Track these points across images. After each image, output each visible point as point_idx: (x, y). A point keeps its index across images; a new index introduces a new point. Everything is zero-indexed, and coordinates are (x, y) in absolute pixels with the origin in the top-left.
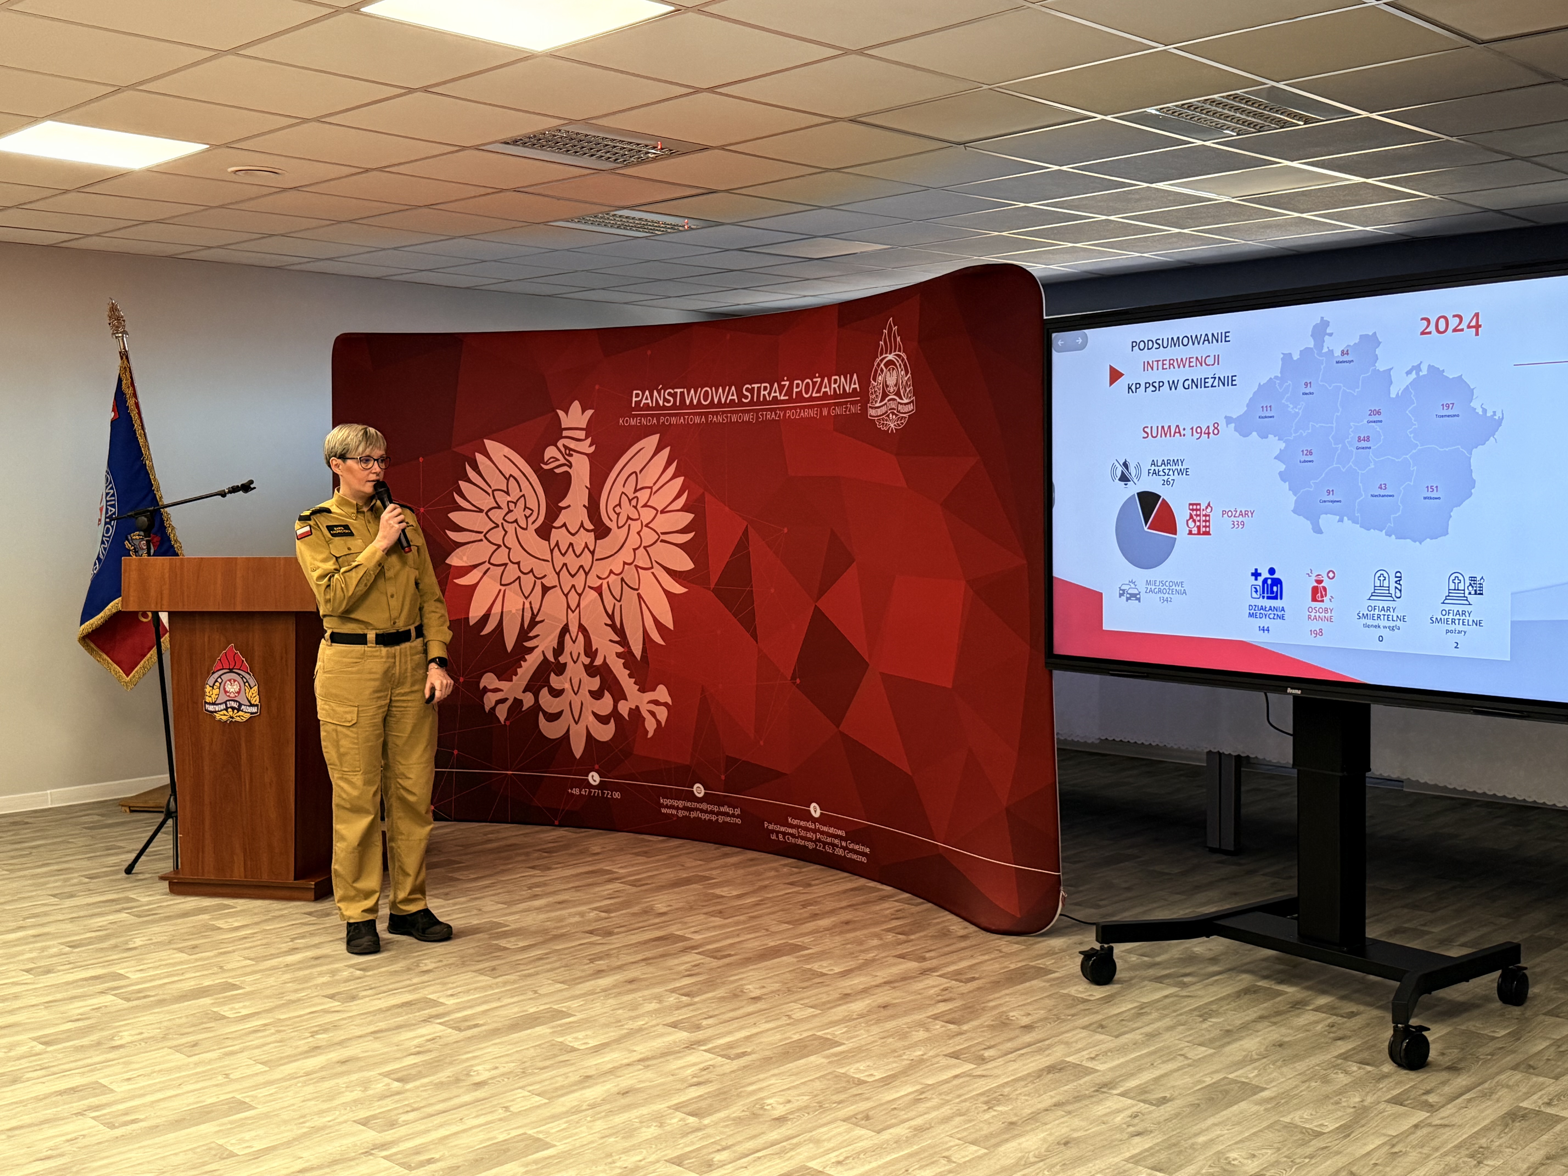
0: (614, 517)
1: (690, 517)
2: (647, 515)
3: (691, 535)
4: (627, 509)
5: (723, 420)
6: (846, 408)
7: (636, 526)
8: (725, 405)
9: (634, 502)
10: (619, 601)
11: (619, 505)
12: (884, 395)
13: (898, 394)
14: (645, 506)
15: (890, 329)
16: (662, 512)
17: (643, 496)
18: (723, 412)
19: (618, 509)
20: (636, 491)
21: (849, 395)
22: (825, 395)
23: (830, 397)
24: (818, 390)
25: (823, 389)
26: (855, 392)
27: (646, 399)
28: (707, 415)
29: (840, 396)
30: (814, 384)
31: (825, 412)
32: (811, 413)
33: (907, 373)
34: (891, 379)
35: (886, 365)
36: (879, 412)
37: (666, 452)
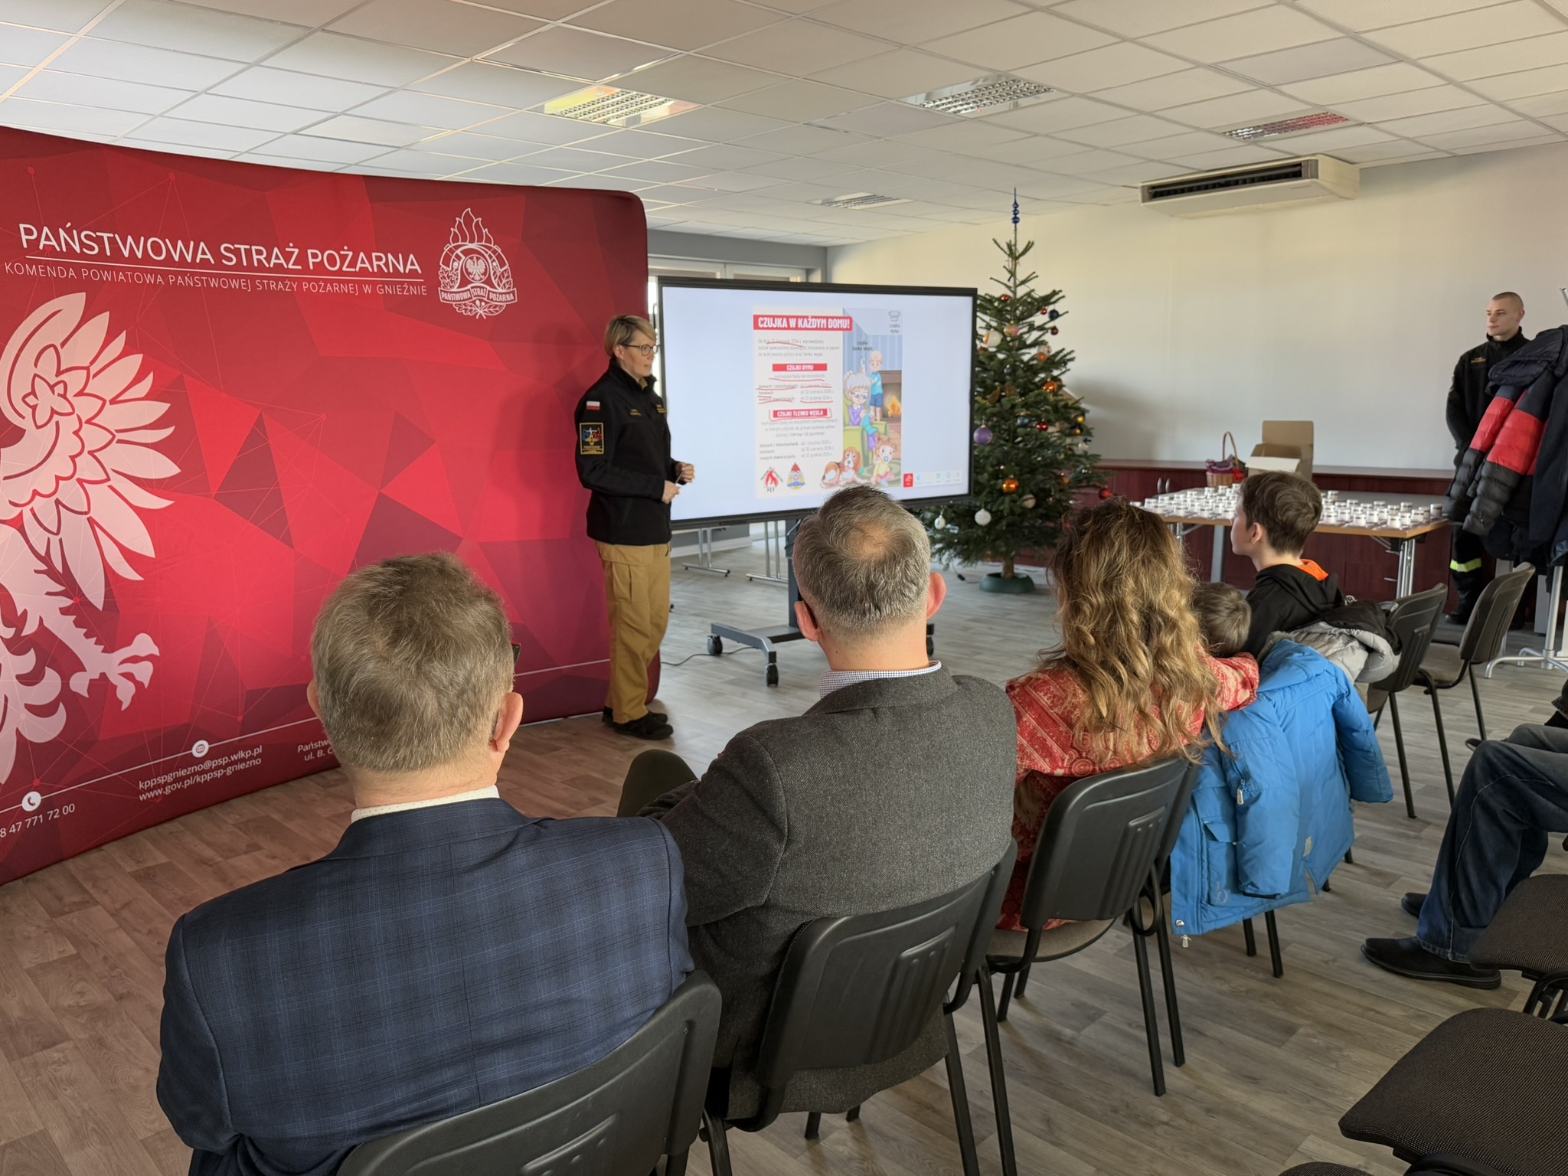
0: (27, 412)
1: (165, 407)
2: (86, 407)
3: (169, 431)
4: (47, 400)
5: (195, 283)
6: (403, 289)
7: (69, 424)
8: (193, 265)
9: (60, 389)
10: (58, 533)
11: (33, 393)
12: (465, 282)
13: (489, 282)
14: (81, 393)
15: (468, 221)
16: (113, 402)
17: (75, 381)
18: (193, 274)
19: (31, 400)
20: (59, 373)
21: (404, 275)
22: (364, 272)
23: (373, 274)
24: (353, 264)
25: (359, 265)
26: (413, 273)
27: (46, 239)
28: (165, 274)
29: (389, 275)
30: (343, 258)
31: (367, 289)
32: (344, 288)
33: (502, 264)
34: (476, 268)
35: (466, 253)
36: (458, 297)
37: (103, 320)
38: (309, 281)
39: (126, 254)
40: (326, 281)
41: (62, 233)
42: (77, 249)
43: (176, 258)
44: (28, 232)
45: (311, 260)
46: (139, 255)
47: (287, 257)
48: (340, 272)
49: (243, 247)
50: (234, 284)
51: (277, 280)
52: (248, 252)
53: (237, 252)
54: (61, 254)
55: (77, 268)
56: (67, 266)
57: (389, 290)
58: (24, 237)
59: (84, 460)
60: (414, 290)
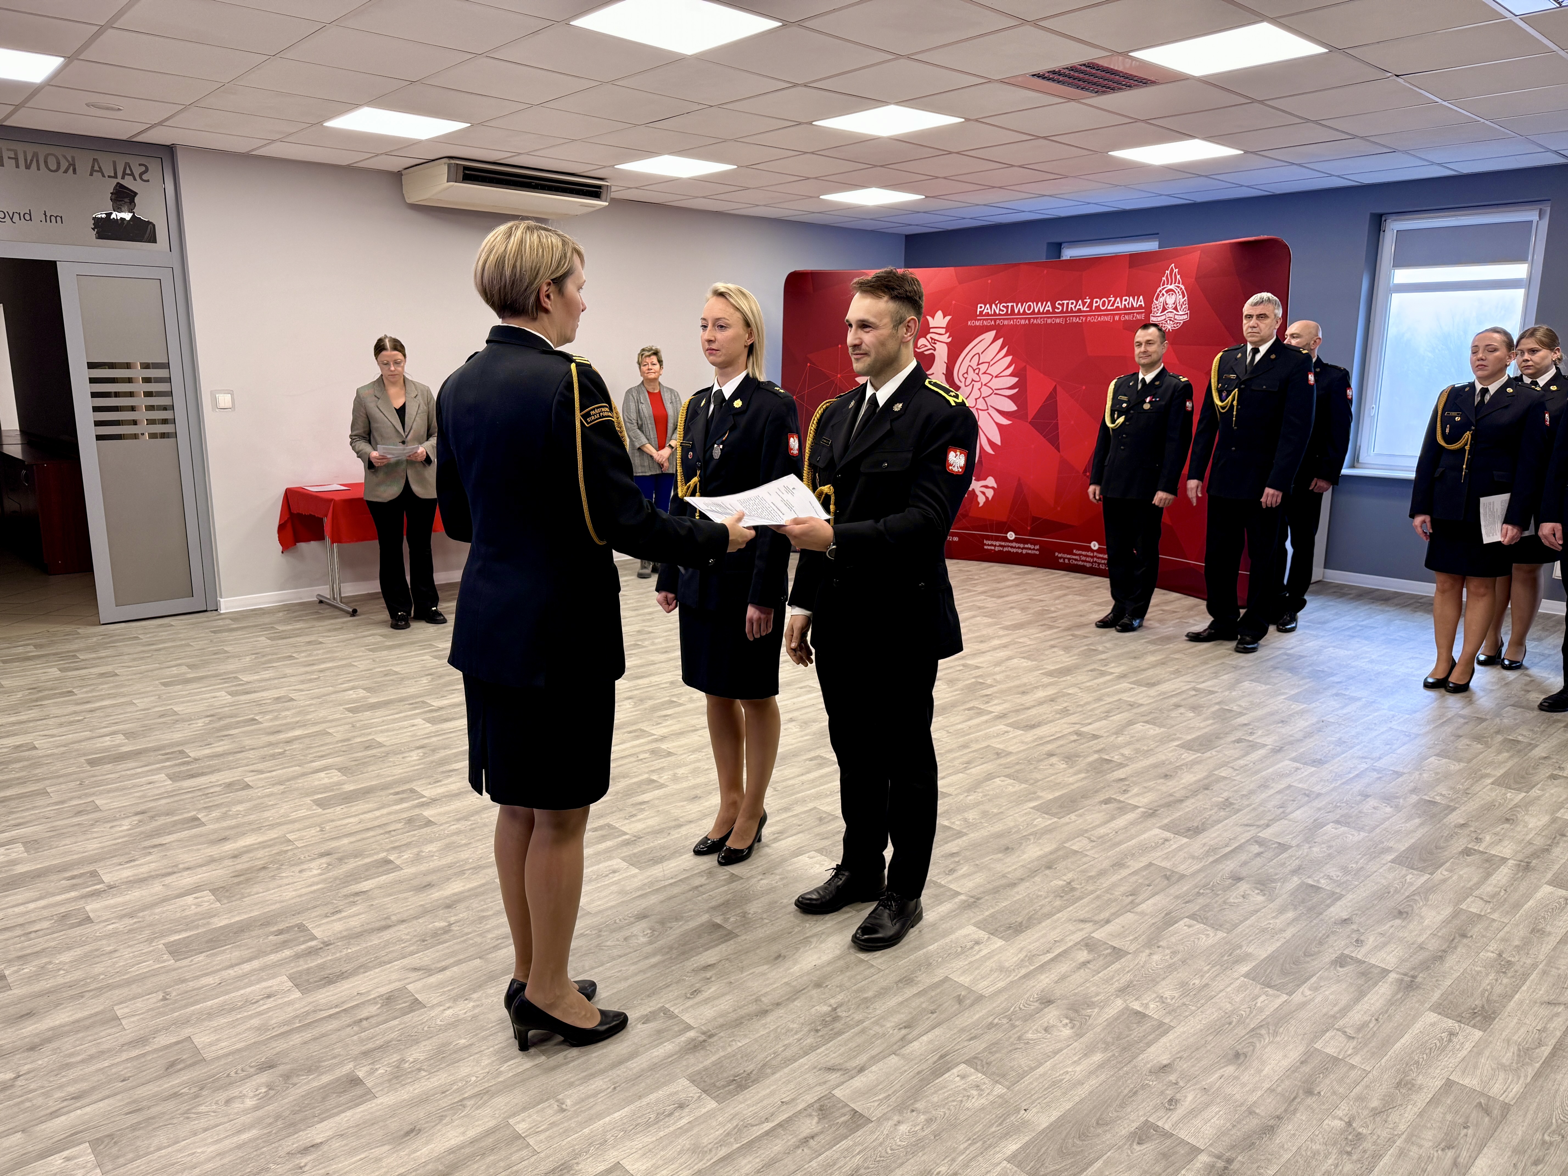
0: (963, 380)
1: (1015, 380)
2: (985, 379)
3: (1016, 390)
4: (972, 375)
5: (1041, 322)
6: (1134, 315)
7: (977, 385)
8: (1043, 313)
9: (977, 371)
11: (967, 373)
12: (1164, 309)
13: (1176, 309)
14: (985, 373)
15: (1172, 271)
16: (996, 377)
17: (983, 368)
18: (1042, 318)
19: (966, 375)
20: (978, 364)
21: (1136, 309)
22: (1118, 308)
23: (1121, 310)
24: (1112, 305)
25: (1116, 305)
26: (1140, 307)
27: (987, 309)
28: (1029, 319)
29: (1129, 309)
30: (1109, 301)
31: (1117, 318)
32: (1106, 319)
33: (1184, 297)
34: (1170, 300)
35: (1167, 292)
36: (1159, 319)
37: (1000, 341)
38: (1091, 316)
39: (1016, 311)
40: (1098, 315)
41: (994, 306)
42: (997, 312)
43: (1036, 311)
44: (981, 307)
45: (1094, 305)
46: (1021, 311)
47: (1084, 304)
48: (1106, 310)
49: (1065, 302)
50: (1058, 321)
51: (1076, 316)
52: (1068, 304)
53: (1062, 305)
54: (991, 315)
55: (995, 320)
56: (991, 320)
57: (1127, 317)
58: (979, 310)
59: (981, 400)
60: (1139, 317)
